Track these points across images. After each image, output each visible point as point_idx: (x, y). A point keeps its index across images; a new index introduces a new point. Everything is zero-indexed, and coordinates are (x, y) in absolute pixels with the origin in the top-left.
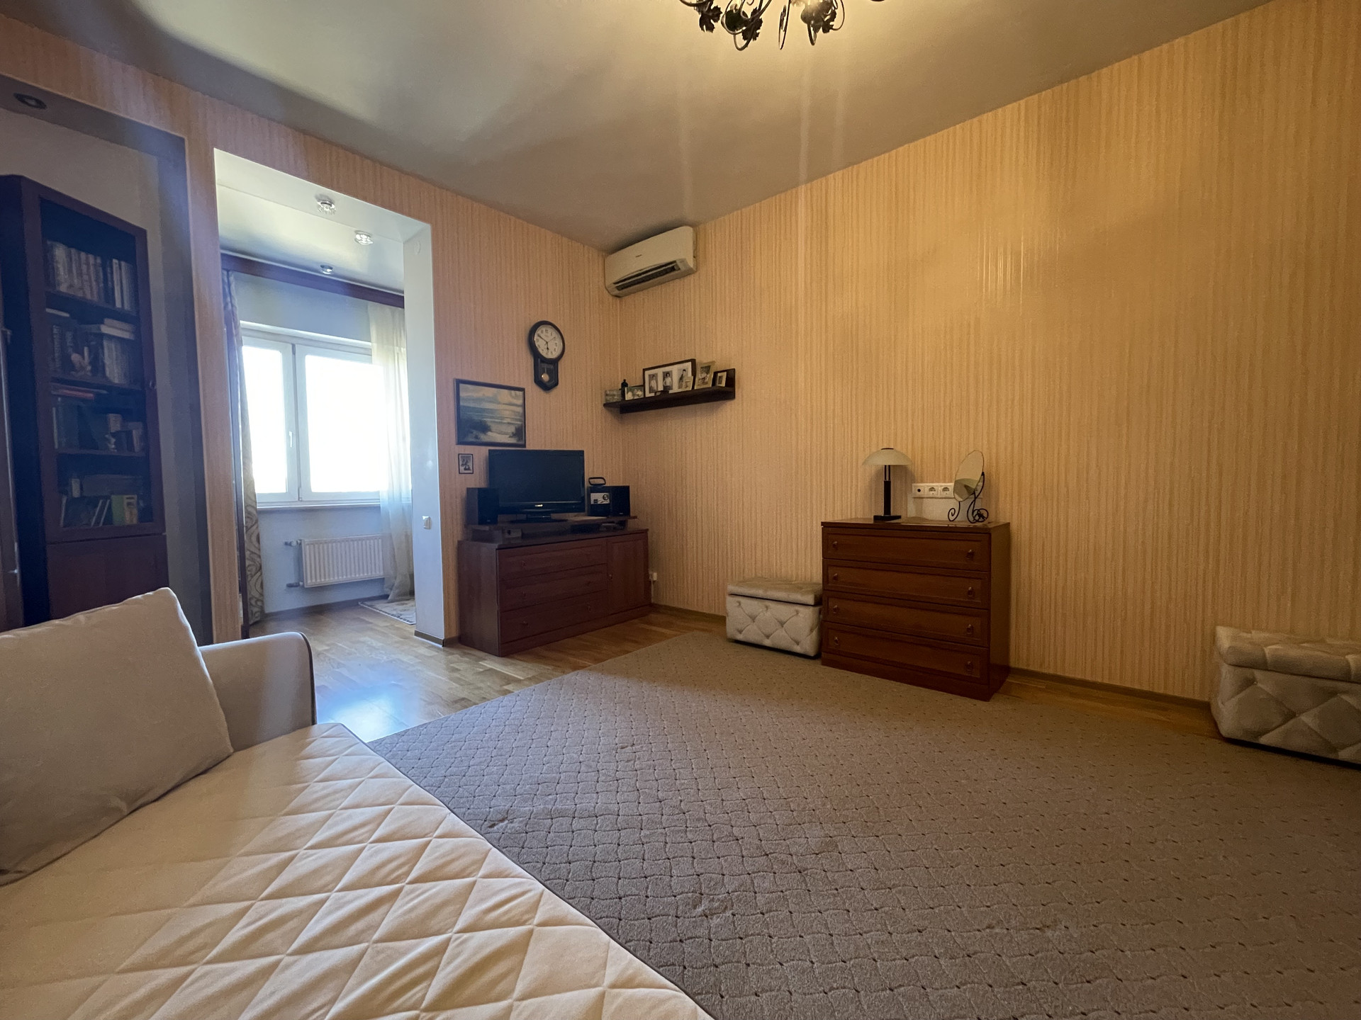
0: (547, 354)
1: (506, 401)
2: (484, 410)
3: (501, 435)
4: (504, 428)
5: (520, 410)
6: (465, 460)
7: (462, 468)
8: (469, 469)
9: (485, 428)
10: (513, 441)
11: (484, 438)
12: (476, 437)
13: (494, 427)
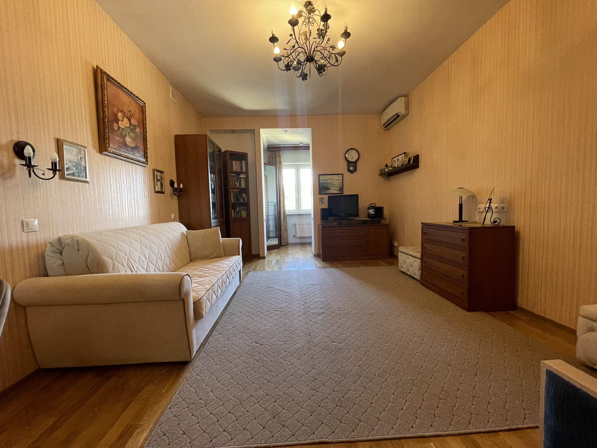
0: (352, 160)
1: (336, 179)
2: (327, 183)
3: (334, 191)
4: (334, 188)
5: (341, 181)
6: (321, 200)
7: (320, 202)
8: (323, 202)
9: (328, 189)
10: (338, 192)
11: (328, 192)
12: (325, 192)
13: (331, 188)
